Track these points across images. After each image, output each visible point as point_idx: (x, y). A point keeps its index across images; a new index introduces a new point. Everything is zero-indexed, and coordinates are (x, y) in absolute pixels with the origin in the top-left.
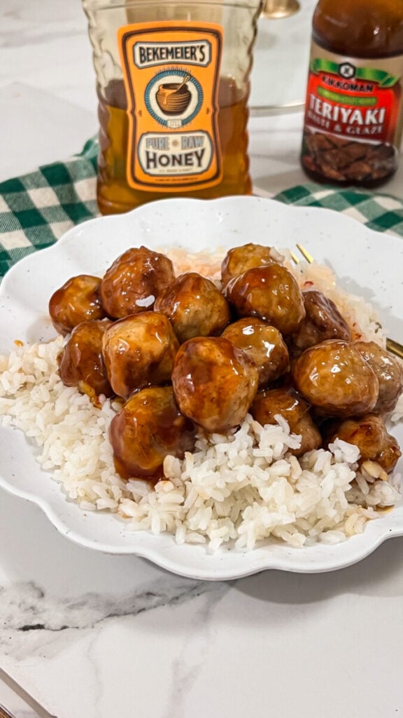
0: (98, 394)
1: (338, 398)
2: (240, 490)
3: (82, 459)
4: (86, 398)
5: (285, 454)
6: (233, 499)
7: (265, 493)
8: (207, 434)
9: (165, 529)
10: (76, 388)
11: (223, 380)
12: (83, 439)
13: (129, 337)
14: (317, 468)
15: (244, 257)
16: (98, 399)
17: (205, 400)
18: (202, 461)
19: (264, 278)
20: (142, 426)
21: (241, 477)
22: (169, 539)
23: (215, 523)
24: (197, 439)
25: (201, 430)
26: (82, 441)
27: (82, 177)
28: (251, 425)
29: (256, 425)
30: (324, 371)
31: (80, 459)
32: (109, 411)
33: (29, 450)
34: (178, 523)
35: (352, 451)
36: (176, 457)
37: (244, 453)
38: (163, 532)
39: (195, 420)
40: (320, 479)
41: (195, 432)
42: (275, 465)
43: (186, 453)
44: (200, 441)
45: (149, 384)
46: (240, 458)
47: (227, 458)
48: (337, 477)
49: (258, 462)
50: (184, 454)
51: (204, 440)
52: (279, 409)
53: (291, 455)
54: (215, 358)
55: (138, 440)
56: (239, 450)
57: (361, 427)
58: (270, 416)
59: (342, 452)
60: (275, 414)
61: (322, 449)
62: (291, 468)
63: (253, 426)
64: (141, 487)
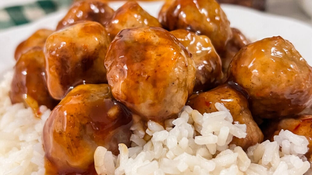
0: (40, 106)
5: (229, 145)
8: (144, 122)
11: (159, 58)
14: (266, 159)
16: (39, 110)
17: (140, 79)
18: (137, 154)
20: (72, 116)
21: (182, 167)
24: (132, 132)
25: (136, 118)
28: (191, 115)
29: (196, 113)
35: (303, 140)
36: (109, 150)
37: (185, 142)
40: (270, 172)
41: (131, 123)
42: (220, 156)
43: (119, 145)
44: (136, 134)
45: (84, 81)
46: (181, 147)
47: (165, 149)
48: (290, 167)
49: (201, 152)
50: (118, 147)
51: (140, 132)
52: (219, 99)
53: (237, 146)
54: (150, 38)
55: (67, 133)
56: (179, 139)
57: (304, 121)
58: (210, 106)
59: (291, 143)
60: (215, 103)
61: (268, 141)
62: (238, 158)
63: (192, 115)
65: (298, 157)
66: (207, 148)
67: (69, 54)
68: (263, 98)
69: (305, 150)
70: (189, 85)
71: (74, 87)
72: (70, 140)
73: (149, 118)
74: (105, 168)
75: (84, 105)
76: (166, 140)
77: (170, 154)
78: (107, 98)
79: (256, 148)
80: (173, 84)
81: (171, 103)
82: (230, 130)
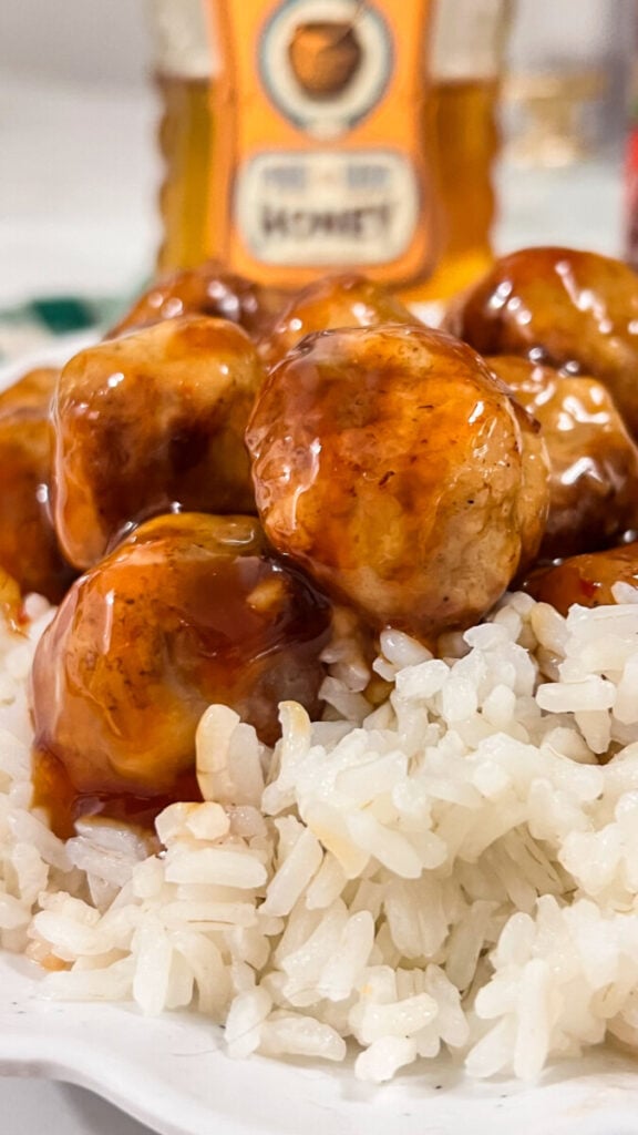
0: (23, 596)
2: (482, 858)
6: (456, 897)
7: (581, 856)
8: (368, 636)
9: (187, 997)
16: (22, 608)
17: (361, 482)
20: (130, 602)
21: (491, 781)
22: (198, 1037)
23: (384, 981)
24: (327, 670)
25: (342, 622)
28: (527, 623)
29: (545, 613)
34: (241, 977)
36: (247, 720)
37: (502, 701)
38: (179, 1010)
41: (324, 636)
42: (622, 759)
43: (281, 705)
44: (338, 677)
45: (177, 505)
46: (488, 723)
47: (435, 726)
49: (557, 740)
50: (276, 712)
51: (352, 669)
52: (627, 574)
54: (401, 353)
55: (111, 658)
56: (484, 692)
58: (596, 595)
60: (613, 584)
63: (533, 622)
64: (115, 850)
66: (579, 731)
67: (130, 412)
70: (525, 519)
71: (142, 522)
73: (385, 619)
74: (232, 779)
75: (171, 569)
76: (440, 691)
78: (247, 554)
80: (471, 502)
81: (461, 570)
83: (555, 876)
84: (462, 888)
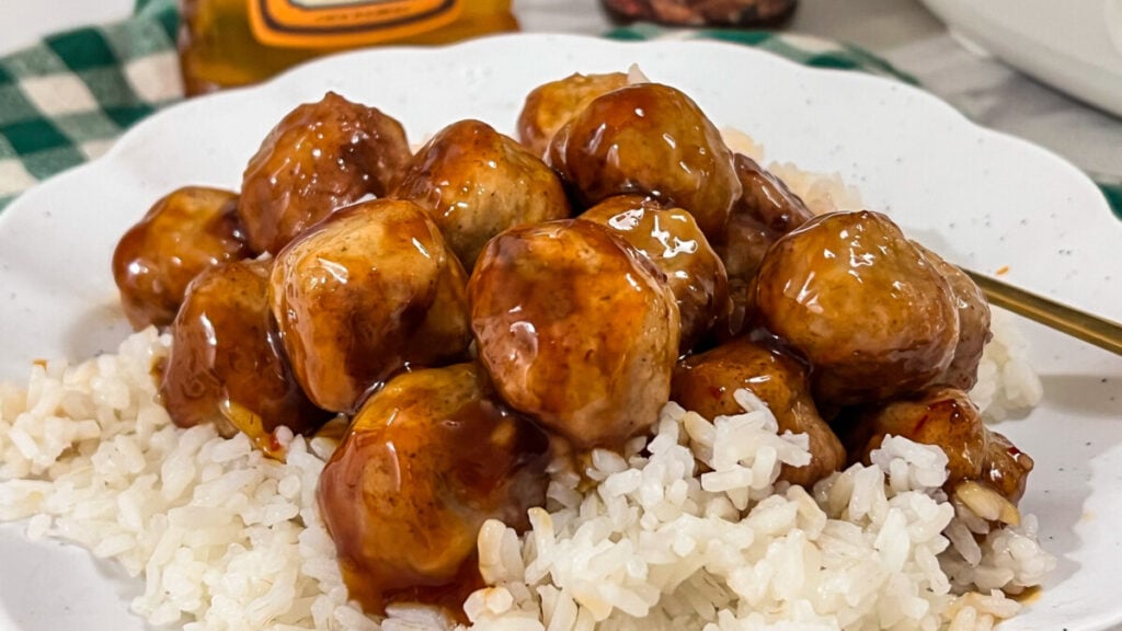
0: (269, 428)
1: (877, 333)
2: (676, 590)
3: (254, 579)
4: (241, 442)
5: (774, 485)
6: (662, 617)
7: (742, 582)
8: (579, 453)
10: (211, 426)
11: (607, 306)
12: (248, 539)
13: (344, 249)
14: (857, 508)
15: (568, 97)
16: (273, 439)
17: (571, 359)
18: (573, 529)
19: (639, 107)
20: (413, 456)
21: (684, 546)
24: (551, 478)
25: (559, 446)
26: (247, 543)
27: (142, 53)
28: (682, 425)
29: (694, 419)
30: (835, 274)
31: (249, 581)
32: (304, 461)
33: (107, 590)
35: (934, 456)
36: (508, 526)
37: (681, 488)
39: (547, 418)
40: (870, 536)
41: (547, 455)
42: (759, 511)
43: (530, 511)
44: (559, 481)
45: (407, 364)
46: (670, 502)
47: (635, 509)
48: (911, 520)
49: (717, 508)
50: (528, 516)
51: (568, 475)
52: (741, 380)
53: (792, 483)
54: (579, 256)
55: (405, 495)
56: (667, 483)
57: (933, 407)
58: (723, 398)
59: (909, 463)
60: (734, 391)
61: (859, 465)
62: (798, 513)
63: (686, 425)
64: (420, 623)
65: (926, 497)
66: (728, 498)
68: (839, 365)
69: (939, 477)
72: (412, 512)
73: (592, 443)
74: (504, 565)
75: (433, 426)
76: (637, 489)
77: (648, 521)
79: (833, 483)
80: (644, 360)
81: (640, 403)
82: (778, 452)
83: (724, 593)
84: (664, 610)
